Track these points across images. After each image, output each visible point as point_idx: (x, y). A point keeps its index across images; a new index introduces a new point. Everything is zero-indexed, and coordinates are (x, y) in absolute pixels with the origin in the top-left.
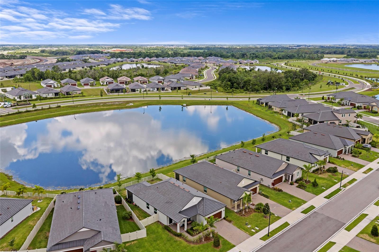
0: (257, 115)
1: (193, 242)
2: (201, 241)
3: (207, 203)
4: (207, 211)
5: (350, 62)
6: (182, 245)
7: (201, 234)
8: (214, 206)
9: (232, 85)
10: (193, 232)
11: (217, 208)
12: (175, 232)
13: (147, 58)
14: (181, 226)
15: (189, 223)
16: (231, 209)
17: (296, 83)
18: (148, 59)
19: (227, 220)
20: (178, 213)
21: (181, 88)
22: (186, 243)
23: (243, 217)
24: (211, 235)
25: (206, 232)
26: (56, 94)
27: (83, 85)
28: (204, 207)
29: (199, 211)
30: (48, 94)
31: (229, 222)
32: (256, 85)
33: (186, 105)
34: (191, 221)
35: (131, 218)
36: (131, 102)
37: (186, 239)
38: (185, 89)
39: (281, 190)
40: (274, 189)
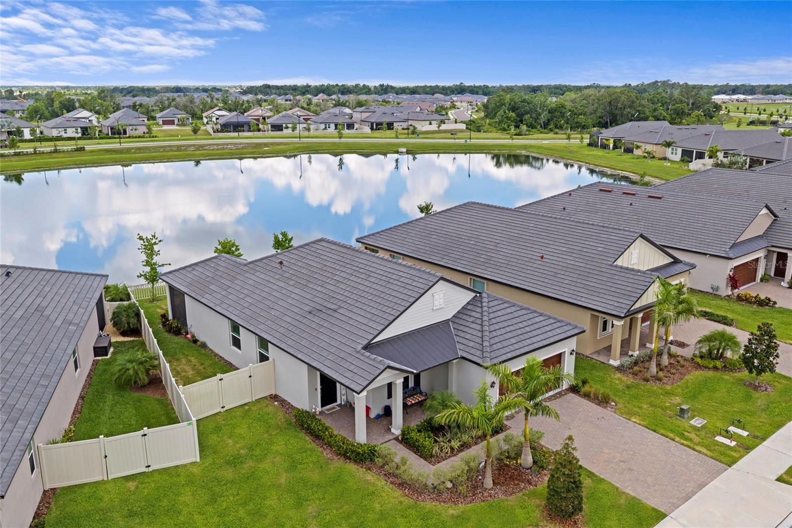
0: (597, 163)
1: (436, 492)
2: (475, 488)
3: (496, 314)
4: (499, 346)
5: (777, 102)
6: (377, 506)
7: (477, 452)
8: (528, 329)
9: (518, 119)
10: (436, 441)
11: (542, 337)
12: (344, 440)
13: (321, 95)
14: (378, 417)
15: (411, 401)
16: (594, 356)
17: (678, 114)
18: (323, 96)
19: (587, 396)
20: (359, 347)
21: (395, 125)
22: (398, 493)
23: (654, 386)
24: (527, 459)
25: (498, 443)
26: (85, 130)
27: (161, 122)
28: (486, 328)
29: (462, 347)
30: (66, 130)
31: (599, 404)
32: (581, 114)
33: (407, 151)
34: (421, 393)
35: (156, 382)
36: (266, 145)
37: (396, 476)
38: (405, 127)
39: (769, 300)
40: (739, 298)
